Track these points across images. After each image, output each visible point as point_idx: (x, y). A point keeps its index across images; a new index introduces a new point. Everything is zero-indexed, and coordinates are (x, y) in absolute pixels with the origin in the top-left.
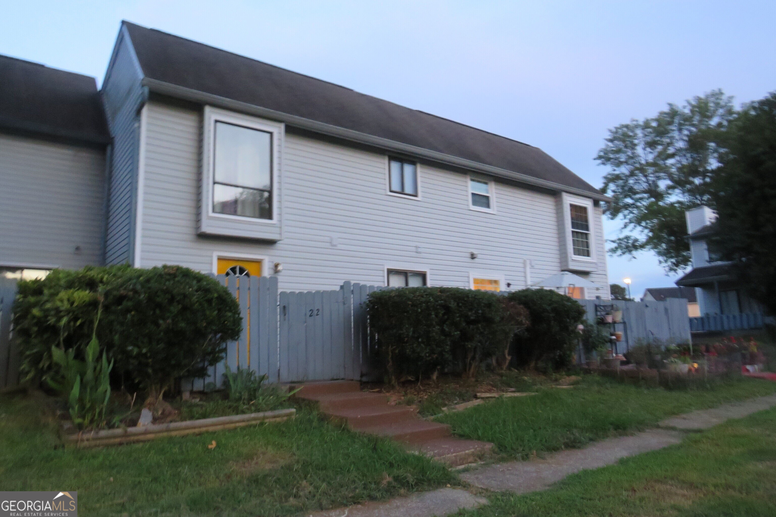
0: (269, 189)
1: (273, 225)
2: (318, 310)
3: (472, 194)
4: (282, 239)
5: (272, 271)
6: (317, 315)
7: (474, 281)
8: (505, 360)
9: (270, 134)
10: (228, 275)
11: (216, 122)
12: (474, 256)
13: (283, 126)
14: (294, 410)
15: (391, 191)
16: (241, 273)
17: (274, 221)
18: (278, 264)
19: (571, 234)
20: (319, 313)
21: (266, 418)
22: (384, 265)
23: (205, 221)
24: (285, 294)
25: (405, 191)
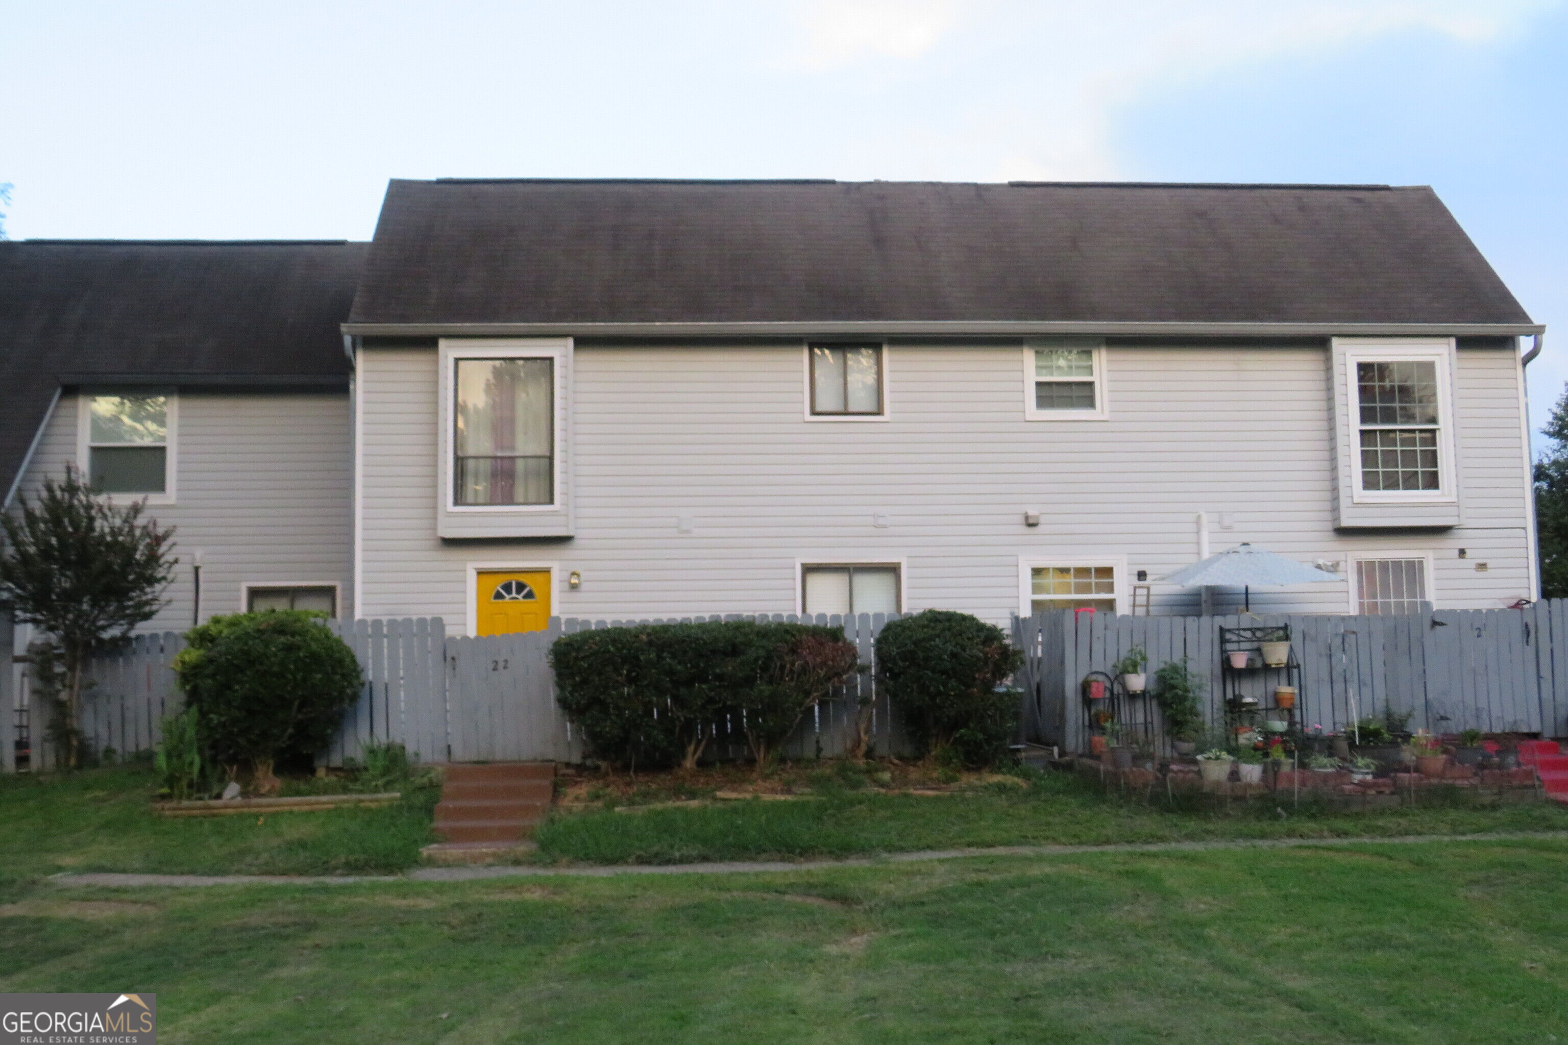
0: (548, 454)
1: (554, 513)
2: (506, 661)
3: (1039, 384)
4: (570, 533)
5: (566, 585)
6: (505, 668)
7: (1037, 572)
8: (858, 742)
9: (551, 359)
10: (498, 596)
11: (457, 360)
12: (1031, 521)
13: (571, 342)
14: (397, 795)
15: (814, 413)
16: (519, 591)
17: (557, 506)
18: (574, 574)
19: (1356, 439)
20: (509, 665)
21: (361, 801)
22: (793, 558)
23: (442, 520)
24: (453, 639)
25: (852, 408)
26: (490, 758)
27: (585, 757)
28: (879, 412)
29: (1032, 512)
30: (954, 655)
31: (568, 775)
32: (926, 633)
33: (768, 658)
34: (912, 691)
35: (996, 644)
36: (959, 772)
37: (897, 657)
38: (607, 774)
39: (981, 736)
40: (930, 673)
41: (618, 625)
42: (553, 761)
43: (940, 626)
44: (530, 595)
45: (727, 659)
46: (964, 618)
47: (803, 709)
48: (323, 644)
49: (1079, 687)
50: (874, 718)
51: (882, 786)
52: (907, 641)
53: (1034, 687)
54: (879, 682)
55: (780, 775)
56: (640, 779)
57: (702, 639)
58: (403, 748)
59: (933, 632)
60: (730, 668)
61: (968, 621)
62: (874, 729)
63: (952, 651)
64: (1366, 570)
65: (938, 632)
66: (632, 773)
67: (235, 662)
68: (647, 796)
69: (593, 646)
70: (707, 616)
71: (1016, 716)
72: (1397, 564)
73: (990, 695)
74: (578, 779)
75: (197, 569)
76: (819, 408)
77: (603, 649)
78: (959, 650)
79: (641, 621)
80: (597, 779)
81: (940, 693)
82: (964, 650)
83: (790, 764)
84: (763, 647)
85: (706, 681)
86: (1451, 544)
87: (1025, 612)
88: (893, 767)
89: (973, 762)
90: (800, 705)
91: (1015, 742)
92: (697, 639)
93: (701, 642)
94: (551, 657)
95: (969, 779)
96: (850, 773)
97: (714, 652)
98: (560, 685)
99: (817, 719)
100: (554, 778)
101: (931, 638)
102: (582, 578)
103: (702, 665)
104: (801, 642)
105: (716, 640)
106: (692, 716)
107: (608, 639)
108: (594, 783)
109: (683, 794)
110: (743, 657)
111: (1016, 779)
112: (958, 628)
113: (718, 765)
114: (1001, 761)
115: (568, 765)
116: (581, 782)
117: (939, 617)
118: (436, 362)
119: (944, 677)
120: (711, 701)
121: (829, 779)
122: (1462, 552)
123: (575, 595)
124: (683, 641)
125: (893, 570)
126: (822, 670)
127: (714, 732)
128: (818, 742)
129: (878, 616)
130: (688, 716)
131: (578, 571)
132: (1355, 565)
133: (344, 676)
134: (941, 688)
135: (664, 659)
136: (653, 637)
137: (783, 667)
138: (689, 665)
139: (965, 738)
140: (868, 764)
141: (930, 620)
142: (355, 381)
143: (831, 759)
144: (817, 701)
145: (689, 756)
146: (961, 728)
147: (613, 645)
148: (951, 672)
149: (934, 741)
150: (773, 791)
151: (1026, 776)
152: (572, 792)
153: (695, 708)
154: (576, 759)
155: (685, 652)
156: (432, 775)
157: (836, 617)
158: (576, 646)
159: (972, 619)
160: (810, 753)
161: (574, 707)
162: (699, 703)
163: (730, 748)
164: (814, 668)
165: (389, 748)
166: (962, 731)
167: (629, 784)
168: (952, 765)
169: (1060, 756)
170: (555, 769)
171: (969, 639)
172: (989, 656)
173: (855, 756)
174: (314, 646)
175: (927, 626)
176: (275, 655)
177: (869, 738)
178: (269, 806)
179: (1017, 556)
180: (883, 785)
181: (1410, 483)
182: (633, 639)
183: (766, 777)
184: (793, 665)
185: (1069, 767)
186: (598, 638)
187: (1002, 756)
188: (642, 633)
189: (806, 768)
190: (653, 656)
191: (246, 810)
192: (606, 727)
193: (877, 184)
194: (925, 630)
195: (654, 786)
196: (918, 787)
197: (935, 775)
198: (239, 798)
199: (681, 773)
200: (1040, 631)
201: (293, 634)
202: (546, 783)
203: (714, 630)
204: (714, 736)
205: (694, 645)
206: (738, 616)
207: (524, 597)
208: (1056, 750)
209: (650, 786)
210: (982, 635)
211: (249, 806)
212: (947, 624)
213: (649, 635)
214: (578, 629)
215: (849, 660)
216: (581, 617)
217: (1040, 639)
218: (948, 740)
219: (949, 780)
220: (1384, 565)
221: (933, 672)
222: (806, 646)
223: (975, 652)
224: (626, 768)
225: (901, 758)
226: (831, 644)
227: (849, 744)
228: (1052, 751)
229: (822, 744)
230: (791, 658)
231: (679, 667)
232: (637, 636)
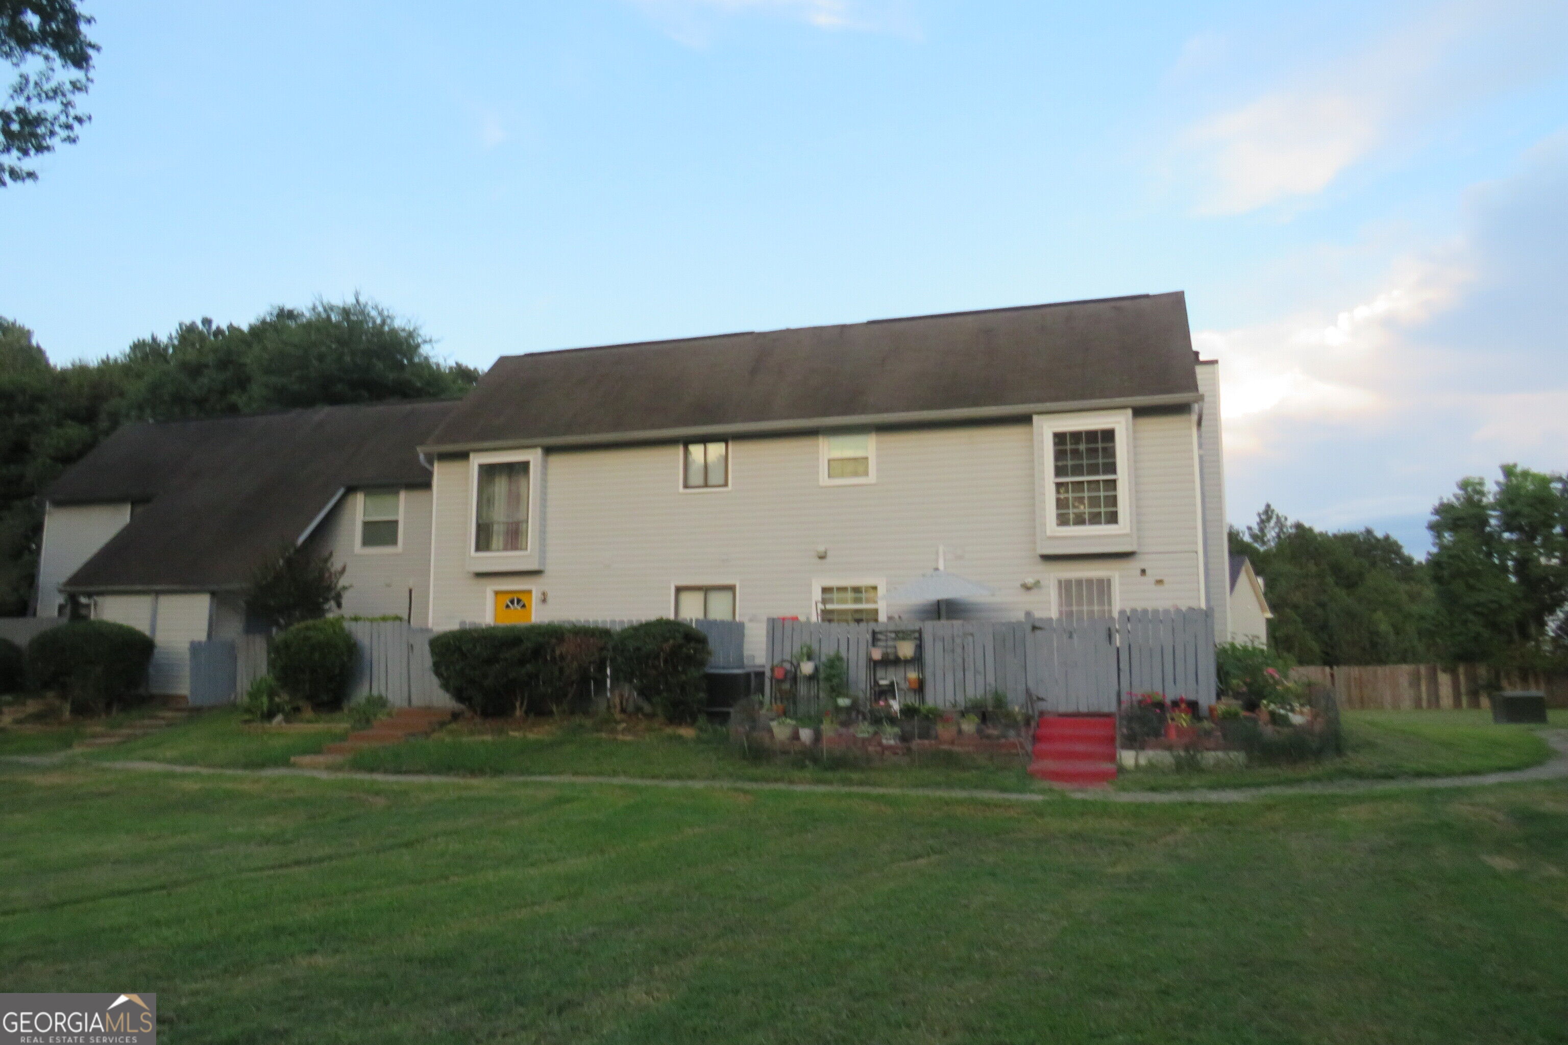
0: (526, 520)
1: (529, 556)
3: (830, 461)
4: (542, 568)
5: (539, 601)
7: (825, 590)
9: (529, 462)
10: (506, 607)
11: (480, 465)
12: (822, 555)
13: (538, 450)
14: (349, 726)
15: (686, 486)
16: (518, 604)
17: (529, 551)
18: (543, 593)
19: (1053, 488)
22: (670, 582)
25: (710, 483)
26: (430, 706)
28: (726, 485)
29: (821, 548)
33: (540, 648)
44: (522, 606)
45: (510, 648)
49: (771, 670)
51: (610, 733)
58: (386, 697)
64: (1065, 587)
72: (1090, 582)
75: (410, 591)
76: (689, 484)
80: (467, 720)
86: (1132, 567)
102: (548, 595)
108: (463, 723)
113: (533, 715)
118: (469, 467)
122: (1143, 572)
123: (544, 606)
125: (731, 588)
131: (545, 591)
132: (1056, 583)
142: (434, 481)
145: (518, 709)
150: (543, 733)
165: (378, 698)
179: (807, 579)
180: (612, 732)
181: (1095, 519)
183: (554, 723)
191: (274, 730)
193: (788, 331)
198: (277, 725)
199: (506, 719)
202: (434, 721)
211: (278, 728)
220: (1079, 582)
230: (555, 648)
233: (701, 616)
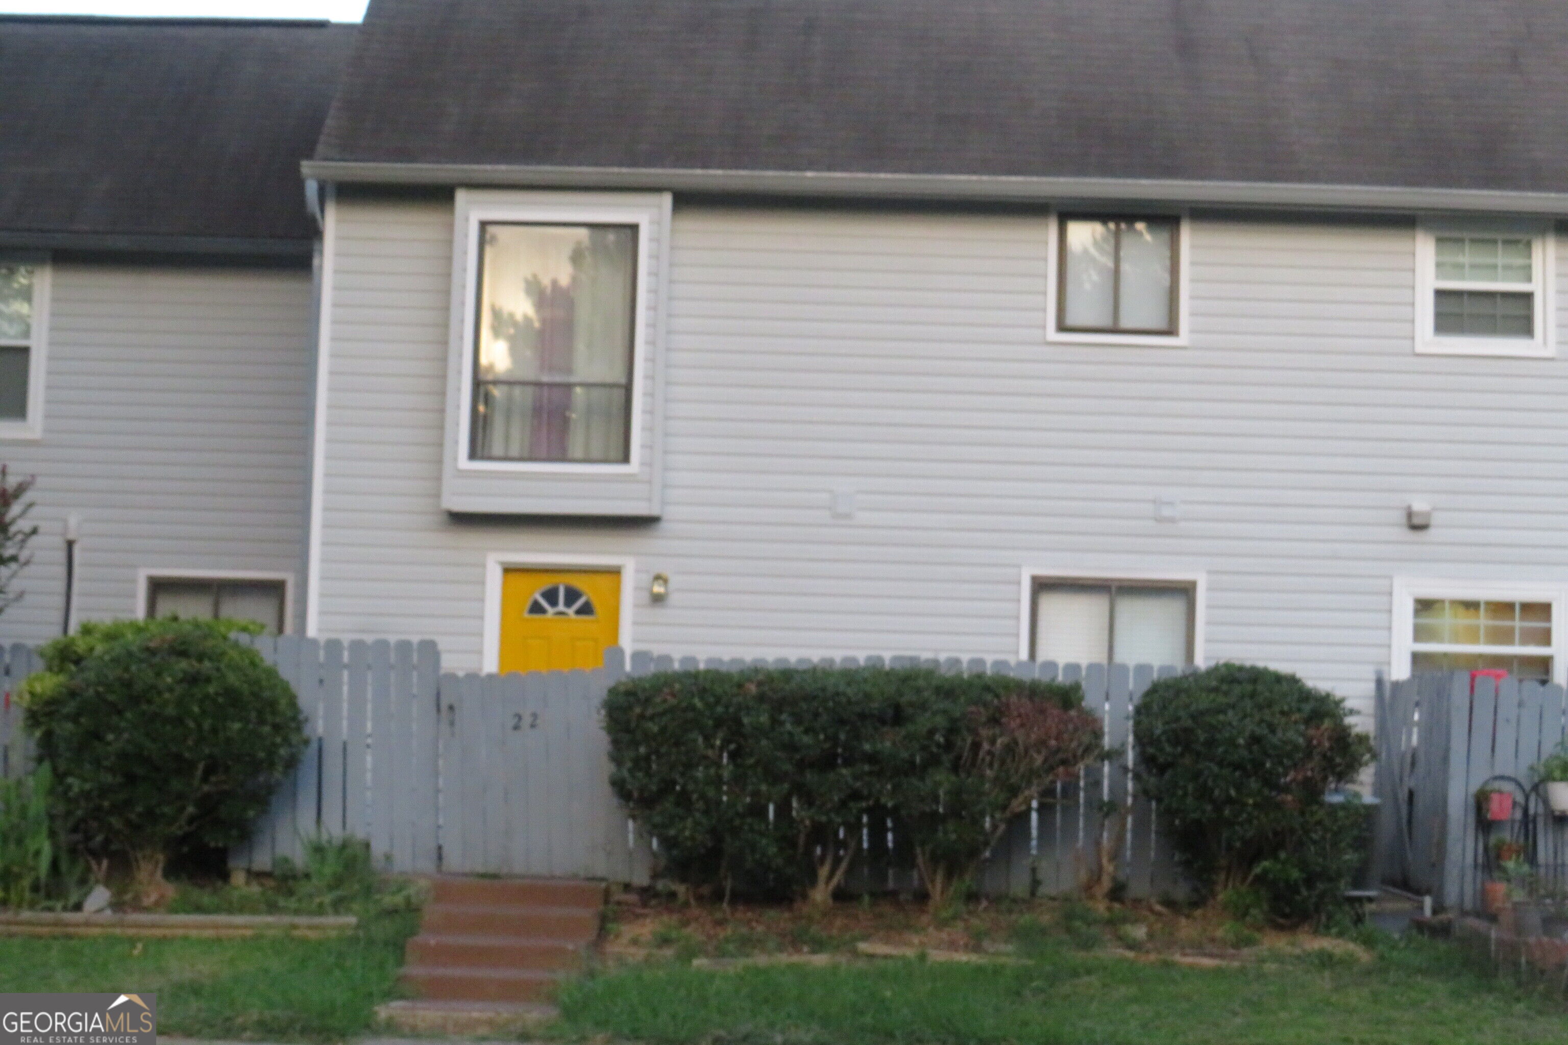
0: (623, 381)
1: (630, 478)
2: (535, 716)
3: (1440, 294)
4: (654, 511)
5: (645, 597)
6: (533, 726)
7: (1424, 606)
8: (1096, 876)
9: (633, 228)
10: (536, 608)
11: (484, 225)
12: (1416, 521)
13: (667, 200)
14: (352, 920)
15: (1062, 327)
16: (569, 602)
17: (634, 467)
18: (658, 578)
20: (538, 721)
21: (294, 927)
22: (1019, 566)
23: (449, 483)
24: (452, 677)
25: (1125, 323)
26: (505, 870)
27: (655, 876)
28: (1171, 330)
29: (1420, 505)
30: (1255, 740)
31: (627, 904)
32: (1214, 700)
33: (952, 730)
34: (1185, 794)
35: (1327, 723)
36: (1259, 929)
37: (1163, 738)
38: (686, 904)
39: (1295, 874)
40: (1216, 769)
41: (712, 667)
42: (602, 879)
43: (1237, 690)
44: (586, 610)
45: (885, 729)
46: (1278, 678)
47: (1008, 814)
48: (246, 675)
49: (1471, 801)
50: (1129, 836)
51: (1130, 947)
52: (1182, 713)
53: (1403, 795)
54: (1137, 777)
55: (965, 920)
56: (739, 915)
57: (844, 694)
58: (367, 846)
59: (1221, 699)
60: (888, 744)
61: (1284, 684)
62: (1128, 853)
63: (1253, 732)
65: (1232, 699)
66: (725, 905)
67: (111, 697)
68: (747, 944)
69: (669, 698)
70: (861, 656)
71: (1362, 843)
73: (1315, 808)
74: (639, 911)
75: (70, 544)
76: (1070, 321)
77: (684, 704)
78: (1266, 731)
79: (756, 661)
80: (670, 911)
81: (1230, 801)
82: (1273, 731)
83: (984, 903)
84: (945, 712)
85: (848, 763)
87: (1401, 671)
88: (1152, 918)
89: (1285, 916)
90: (1004, 808)
91: (1358, 883)
92: (838, 694)
93: (844, 700)
94: (603, 712)
95: (1281, 943)
96: (1078, 923)
97: (863, 716)
98: (616, 758)
99: (1034, 833)
100: (601, 907)
101: (1221, 710)
102: (672, 585)
103: (842, 737)
104: (1008, 705)
105: (868, 696)
106: (824, 819)
107: (694, 689)
108: (665, 918)
109: (805, 943)
110: (911, 728)
111: (1351, 946)
112: (1267, 694)
113: (866, 899)
114: (1330, 917)
115: (627, 887)
116: (645, 916)
117: (1237, 675)
118: (450, 227)
119: (1237, 774)
120: (855, 796)
121: (1043, 932)
123: (659, 613)
124: (815, 698)
125: (1184, 592)
126: (1039, 752)
127: (865, 845)
128: (1034, 870)
129: (1142, 669)
130: (816, 818)
131: (665, 573)
133: (276, 727)
134: (1233, 792)
135: (782, 723)
136: (766, 688)
137: (976, 746)
138: (822, 737)
139: (1271, 876)
140: (1109, 909)
141: (1222, 680)
142: (321, 253)
143: (1053, 899)
144: (1034, 804)
145: (821, 885)
146: (1266, 859)
147: (702, 699)
148: (1249, 767)
149: (1222, 876)
150: (953, 945)
151: (1368, 942)
152: (628, 931)
153: (829, 806)
154: (641, 878)
155: (816, 715)
156: (411, 891)
157: (1073, 668)
158: (642, 696)
159: (1293, 680)
160: (1019, 886)
161: (636, 794)
162: (836, 798)
163: (891, 872)
164: (1026, 751)
165: (344, 846)
166: (1266, 864)
167: (720, 923)
168: (1248, 919)
169: (1435, 912)
170: (607, 893)
171: (1283, 713)
172: (1315, 742)
173: (1092, 897)
174: (232, 679)
175: (1216, 690)
176: (171, 689)
177: (1116, 868)
178: (153, 926)
179: (1390, 578)
180: (1132, 945)
182: (735, 690)
183: (942, 924)
184: (993, 742)
185: (1442, 931)
186: (677, 686)
187: (1330, 907)
188: (749, 680)
189: (1010, 911)
190: (764, 719)
191: (118, 931)
192: (684, 828)
194: (1212, 696)
195: (760, 929)
196: (1188, 951)
197: (1220, 933)
198: (108, 912)
199: (806, 909)
200: (1417, 704)
201: (200, 658)
202: (587, 914)
203: (865, 680)
204: (865, 854)
205: (831, 704)
206: (912, 659)
207: (579, 612)
208: (1428, 901)
209: (752, 928)
210: (1307, 708)
211: (122, 925)
212: (1249, 688)
213: (760, 684)
214: (652, 669)
215: (1086, 739)
216: (657, 650)
217: (1416, 717)
218: (1244, 879)
219: (1240, 942)
221: (1221, 764)
222: (1015, 713)
223: (1291, 735)
224: (718, 896)
225: (1169, 903)
226: (1055, 712)
227: (1083, 876)
228: (1422, 902)
229: (1040, 876)
230: (991, 733)
231: (807, 739)
232: (740, 686)
233: (1100, 657)
